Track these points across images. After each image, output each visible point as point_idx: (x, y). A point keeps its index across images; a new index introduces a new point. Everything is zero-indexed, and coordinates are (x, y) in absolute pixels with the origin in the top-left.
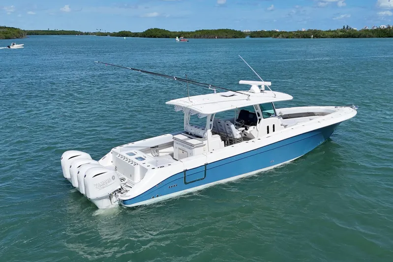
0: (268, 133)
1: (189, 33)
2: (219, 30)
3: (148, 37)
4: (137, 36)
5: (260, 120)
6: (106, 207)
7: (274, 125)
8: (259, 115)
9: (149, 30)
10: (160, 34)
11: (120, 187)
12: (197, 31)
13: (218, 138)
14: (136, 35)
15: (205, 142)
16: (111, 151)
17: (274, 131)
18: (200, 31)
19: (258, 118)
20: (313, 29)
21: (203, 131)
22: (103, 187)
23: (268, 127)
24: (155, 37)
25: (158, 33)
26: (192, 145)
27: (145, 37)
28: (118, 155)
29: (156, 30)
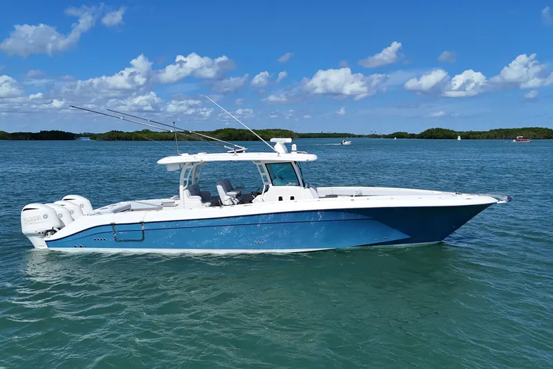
3: (427, 138)
5: (267, 186)
7: (293, 198)
8: (267, 181)
9: (429, 130)
10: (442, 135)
13: (196, 200)
14: (413, 136)
19: (265, 184)
22: (31, 223)
24: (435, 138)
25: (439, 133)
27: (423, 138)
29: (438, 130)
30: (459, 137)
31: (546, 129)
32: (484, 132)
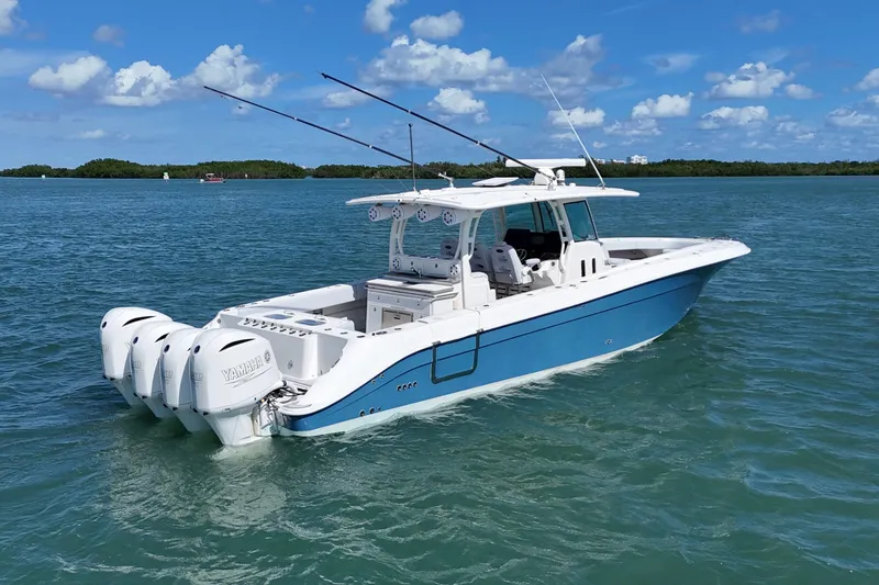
0: (583, 275)
1: (184, 168)
2: (249, 163)
3: (91, 177)
4: (66, 176)
5: (566, 243)
6: (244, 437)
7: (594, 260)
8: (564, 235)
9: (93, 162)
10: (118, 172)
11: (281, 384)
12: (200, 164)
13: (482, 279)
14: (63, 173)
15: (457, 288)
16: (218, 317)
17: (594, 271)
18: (207, 164)
19: (563, 239)
20: (443, 162)
21: (448, 263)
22: (245, 381)
23: (583, 262)
24: (107, 176)
25: (113, 168)
26: (428, 294)
27: (83, 176)
28: (244, 321)
29: (109, 162)
30: (166, 174)
31: (280, 163)
32: (190, 167)
